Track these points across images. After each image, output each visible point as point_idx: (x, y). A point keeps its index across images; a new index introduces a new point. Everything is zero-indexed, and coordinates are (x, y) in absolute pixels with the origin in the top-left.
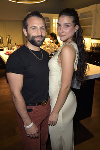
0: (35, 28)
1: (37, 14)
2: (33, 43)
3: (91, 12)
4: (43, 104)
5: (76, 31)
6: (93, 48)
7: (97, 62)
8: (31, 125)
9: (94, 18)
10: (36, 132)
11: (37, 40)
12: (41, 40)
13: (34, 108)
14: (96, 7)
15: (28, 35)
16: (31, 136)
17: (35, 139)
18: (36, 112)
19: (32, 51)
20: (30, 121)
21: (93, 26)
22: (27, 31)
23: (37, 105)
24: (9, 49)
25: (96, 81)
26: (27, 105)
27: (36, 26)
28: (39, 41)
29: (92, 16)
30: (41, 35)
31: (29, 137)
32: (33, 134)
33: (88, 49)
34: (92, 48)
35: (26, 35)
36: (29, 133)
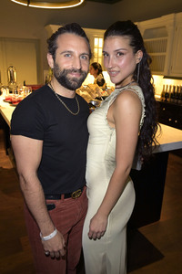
0: (69, 54)
1: (76, 29)
2: (63, 81)
3: (164, 27)
4: (74, 195)
5: (138, 61)
6: (167, 93)
7: (173, 121)
8: (54, 234)
9: (169, 39)
10: (61, 247)
11: (71, 76)
12: (79, 78)
13: (57, 203)
14: (175, 19)
15: (56, 65)
16: (52, 254)
17: (58, 259)
18: (61, 209)
19: (60, 96)
20: (51, 226)
21: (167, 54)
22: (54, 58)
23: (63, 196)
24: (11, 92)
25: (170, 156)
26: (47, 196)
27: (72, 50)
28: (74, 80)
29: (166, 35)
30: (78, 68)
31: (47, 256)
32: (56, 250)
33: (158, 96)
34: (165, 95)
35: (52, 66)
36: (48, 249)
